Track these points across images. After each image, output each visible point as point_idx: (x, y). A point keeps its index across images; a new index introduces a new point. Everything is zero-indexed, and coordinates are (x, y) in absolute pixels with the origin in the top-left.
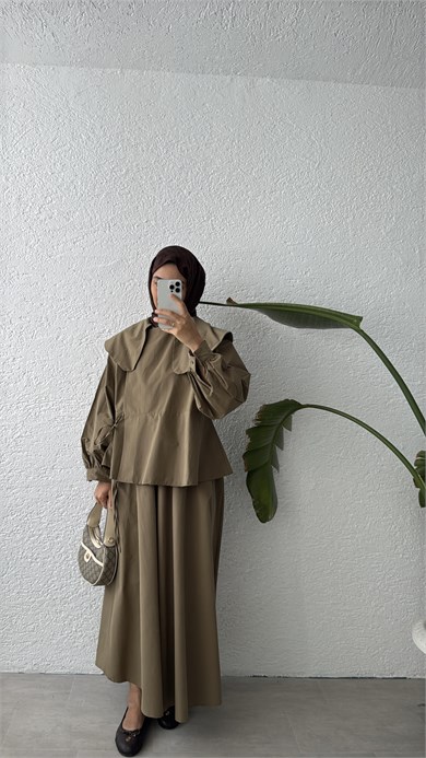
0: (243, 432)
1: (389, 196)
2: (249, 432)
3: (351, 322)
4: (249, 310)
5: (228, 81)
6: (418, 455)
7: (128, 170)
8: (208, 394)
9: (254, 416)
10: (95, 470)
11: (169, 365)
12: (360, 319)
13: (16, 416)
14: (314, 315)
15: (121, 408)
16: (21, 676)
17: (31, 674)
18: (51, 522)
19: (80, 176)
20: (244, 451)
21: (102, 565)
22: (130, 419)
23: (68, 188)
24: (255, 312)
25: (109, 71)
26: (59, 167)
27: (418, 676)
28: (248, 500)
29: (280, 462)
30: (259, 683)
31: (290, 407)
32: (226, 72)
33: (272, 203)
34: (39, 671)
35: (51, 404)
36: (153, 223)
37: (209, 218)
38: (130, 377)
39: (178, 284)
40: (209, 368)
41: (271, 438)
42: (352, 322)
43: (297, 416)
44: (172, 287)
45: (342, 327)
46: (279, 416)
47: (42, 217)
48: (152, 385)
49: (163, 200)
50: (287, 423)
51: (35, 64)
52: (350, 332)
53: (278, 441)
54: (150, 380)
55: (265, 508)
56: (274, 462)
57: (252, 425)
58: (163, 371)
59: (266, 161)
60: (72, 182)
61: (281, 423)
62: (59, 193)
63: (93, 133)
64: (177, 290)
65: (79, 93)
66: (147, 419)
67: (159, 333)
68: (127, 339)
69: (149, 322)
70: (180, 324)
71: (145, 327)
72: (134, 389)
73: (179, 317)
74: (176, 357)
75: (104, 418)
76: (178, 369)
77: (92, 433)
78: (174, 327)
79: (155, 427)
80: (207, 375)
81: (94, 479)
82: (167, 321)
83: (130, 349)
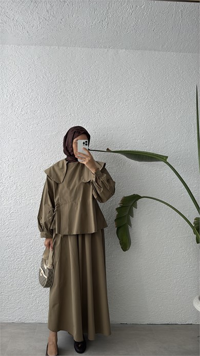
0: (115, 210)
1: (180, 102)
2: (117, 209)
4: (117, 154)
5: (106, 51)
6: (195, 219)
7: (61, 92)
8: (100, 191)
9: (119, 202)
10: (45, 233)
11: (80, 179)
12: (167, 157)
13: (11, 203)
14: (146, 156)
15: (58, 200)
16: (13, 324)
17: (18, 323)
18: (27, 252)
19: (40, 94)
20: (115, 218)
21: (46, 277)
22: (63, 205)
23: (34, 100)
24: (119, 154)
26: (30, 91)
27: (197, 323)
28: (118, 241)
29: (132, 223)
30: (124, 327)
31: (136, 198)
32: (105, 47)
33: (126, 105)
34: (22, 322)
35: (27, 197)
36: (73, 115)
37: (98, 112)
38: (60, 186)
39: (86, 142)
40: (101, 180)
41: (128, 212)
42: (163, 159)
43: (139, 202)
44: (84, 143)
45: (159, 161)
46: (130, 202)
47: (23, 113)
48: (73, 189)
49: (77, 105)
50: (135, 205)
51: (20, 45)
52: (162, 163)
53: (131, 213)
55: (125, 244)
56: (129, 223)
57: (119, 206)
58: (77, 181)
59: (124, 87)
60: (36, 97)
61: (132, 205)
62: (31, 102)
63: (46, 75)
64: (86, 145)
65: (39, 58)
66: (72, 205)
67: (72, 165)
68: (56, 169)
69: (67, 161)
70: (88, 159)
71: (65, 163)
72: (63, 191)
73: (87, 156)
74: (82, 175)
75: (48, 206)
76: (85, 180)
77: (42, 214)
78: (85, 161)
79: (77, 208)
80: (100, 183)
81: (44, 237)
82: (82, 158)
83: (59, 173)
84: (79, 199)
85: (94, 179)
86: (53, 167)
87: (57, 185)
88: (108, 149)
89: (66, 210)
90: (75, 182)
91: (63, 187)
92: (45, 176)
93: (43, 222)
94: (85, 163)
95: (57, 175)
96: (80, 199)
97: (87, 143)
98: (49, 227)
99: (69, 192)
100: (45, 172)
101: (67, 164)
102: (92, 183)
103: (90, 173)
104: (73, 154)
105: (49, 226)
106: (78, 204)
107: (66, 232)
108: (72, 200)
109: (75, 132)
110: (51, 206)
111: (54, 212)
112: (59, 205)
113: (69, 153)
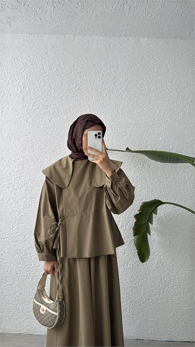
0: (133, 216)
2: (136, 216)
3: (190, 160)
5: (126, 40)
7: (76, 85)
8: (116, 201)
9: (139, 208)
10: (45, 254)
12: (194, 159)
13: (20, 206)
15: (62, 211)
16: (20, 335)
17: (25, 335)
19: (53, 88)
20: (133, 226)
22: (70, 218)
23: (47, 94)
25: (67, 36)
26: (43, 84)
29: (151, 231)
31: (157, 203)
32: (125, 36)
33: (147, 99)
34: (29, 333)
37: (116, 108)
38: (65, 192)
39: (99, 133)
40: (119, 186)
41: (147, 218)
44: (96, 135)
45: (185, 162)
47: (34, 108)
48: (82, 196)
49: (93, 99)
50: (155, 211)
51: (32, 34)
53: (150, 220)
54: (80, 194)
55: (144, 255)
56: (148, 231)
57: (137, 213)
58: (88, 186)
59: (145, 79)
60: (49, 91)
61: (152, 212)
62: (43, 96)
63: (60, 66)
64: (99, 137)
65: (53, 48)
66: (82, 217)
67: (80, 164)
68: (59, 168)
69: (72, 158)
70: (101, 157)
71: (71, 161)
72: (70, 199)
73: (101, 153)
74: (93, 178)
75: (48, 218)
76: (97, 185)
77: (41, 229)
78: (97, 159)
79: (89, 221)
80: (117, 191)
81: (44, 260)
82: (93, 156)
83: (63, 175)
84: (91, 209)
85: (109, 185)
86: (54, 166)
87: (61, 190)
88: (128, 149)
89: (73, 224)
90: (86, 186)
91: (69, 194)
92: (43, 178)
93: (42, 239)
94: (97, 162)
95: (60, 177)
96: (93, 210)
97: (101, 135)
98: (50, 247)
99: (77, 200)
100: (44, 172)
101: (73, 163)
102: (106, 189)
103: (103, 174)
104: (82, 150)
105: (51, 244)
106: (89, 216)
107: (74, 254)
108: (82, 210)
109: (88, 121)
110: (53, 217)
111: (57, 226)
112: (64, 218)
113: (76, 148)
